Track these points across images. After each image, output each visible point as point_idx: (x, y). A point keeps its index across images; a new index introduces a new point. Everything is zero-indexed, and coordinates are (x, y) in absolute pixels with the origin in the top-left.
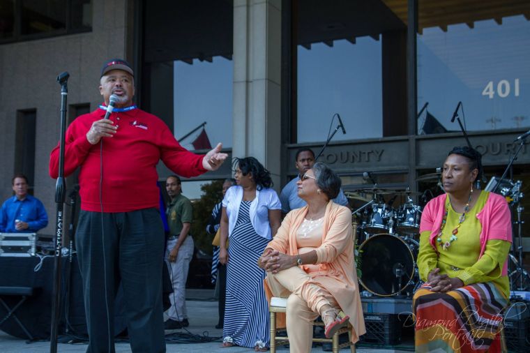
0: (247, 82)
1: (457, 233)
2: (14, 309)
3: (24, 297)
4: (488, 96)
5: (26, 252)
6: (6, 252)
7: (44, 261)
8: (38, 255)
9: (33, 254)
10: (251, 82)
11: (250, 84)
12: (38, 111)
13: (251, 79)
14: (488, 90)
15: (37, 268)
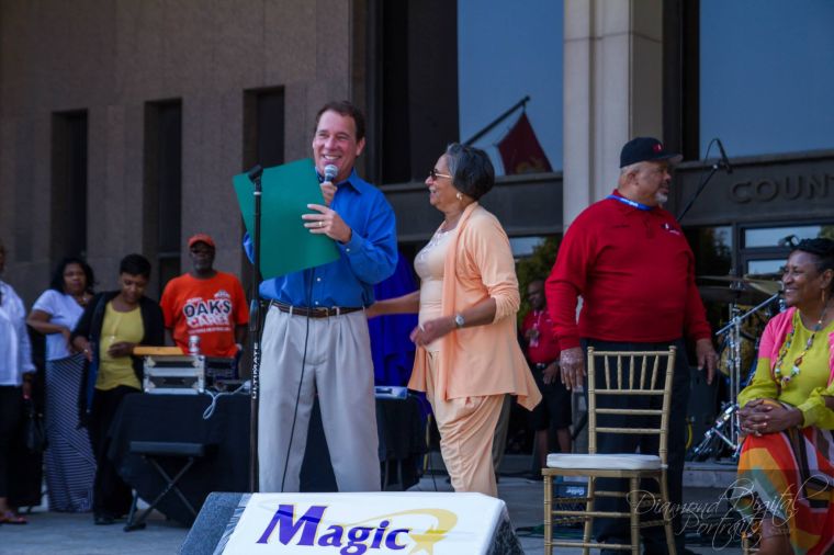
0: (592, 39)
1: (800, 362)
2: (176, 478)
3: (191, 459)
5: (190, 387)
6: (158, 386)
7: (217, 400)
8: (209, 393)
9: (201, 391)
10: (600, 38)
11: (599, 44)
12: (185, 104)
13: (599, 32)
15: (208, 413)
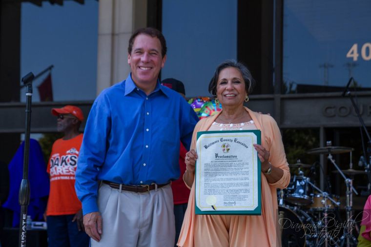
0: (113, 35)
4: (352, 58)
10: (118, 35)
11: (116, 38)
13: (117, 31)
14: (352, 53)
